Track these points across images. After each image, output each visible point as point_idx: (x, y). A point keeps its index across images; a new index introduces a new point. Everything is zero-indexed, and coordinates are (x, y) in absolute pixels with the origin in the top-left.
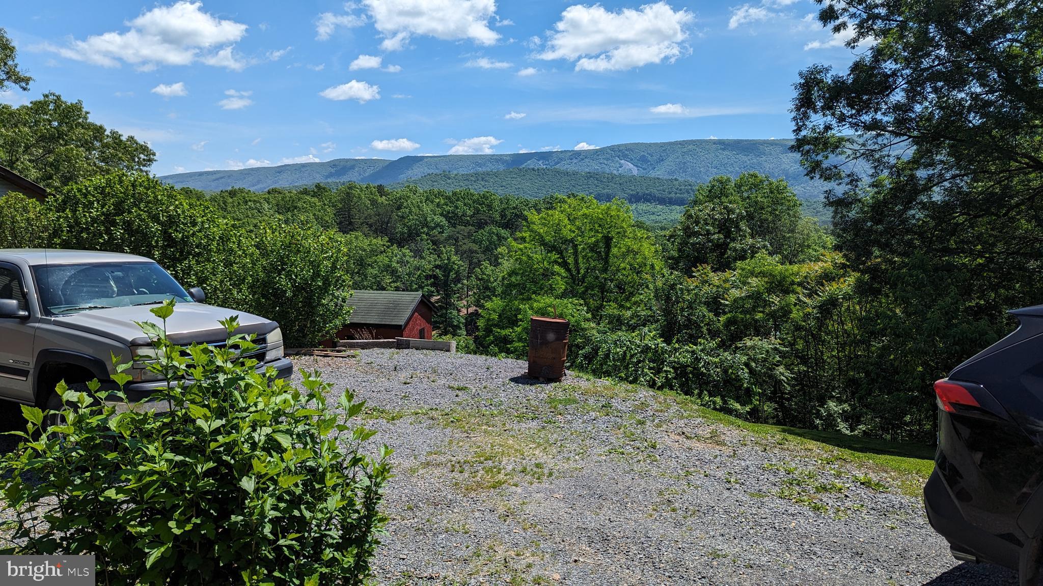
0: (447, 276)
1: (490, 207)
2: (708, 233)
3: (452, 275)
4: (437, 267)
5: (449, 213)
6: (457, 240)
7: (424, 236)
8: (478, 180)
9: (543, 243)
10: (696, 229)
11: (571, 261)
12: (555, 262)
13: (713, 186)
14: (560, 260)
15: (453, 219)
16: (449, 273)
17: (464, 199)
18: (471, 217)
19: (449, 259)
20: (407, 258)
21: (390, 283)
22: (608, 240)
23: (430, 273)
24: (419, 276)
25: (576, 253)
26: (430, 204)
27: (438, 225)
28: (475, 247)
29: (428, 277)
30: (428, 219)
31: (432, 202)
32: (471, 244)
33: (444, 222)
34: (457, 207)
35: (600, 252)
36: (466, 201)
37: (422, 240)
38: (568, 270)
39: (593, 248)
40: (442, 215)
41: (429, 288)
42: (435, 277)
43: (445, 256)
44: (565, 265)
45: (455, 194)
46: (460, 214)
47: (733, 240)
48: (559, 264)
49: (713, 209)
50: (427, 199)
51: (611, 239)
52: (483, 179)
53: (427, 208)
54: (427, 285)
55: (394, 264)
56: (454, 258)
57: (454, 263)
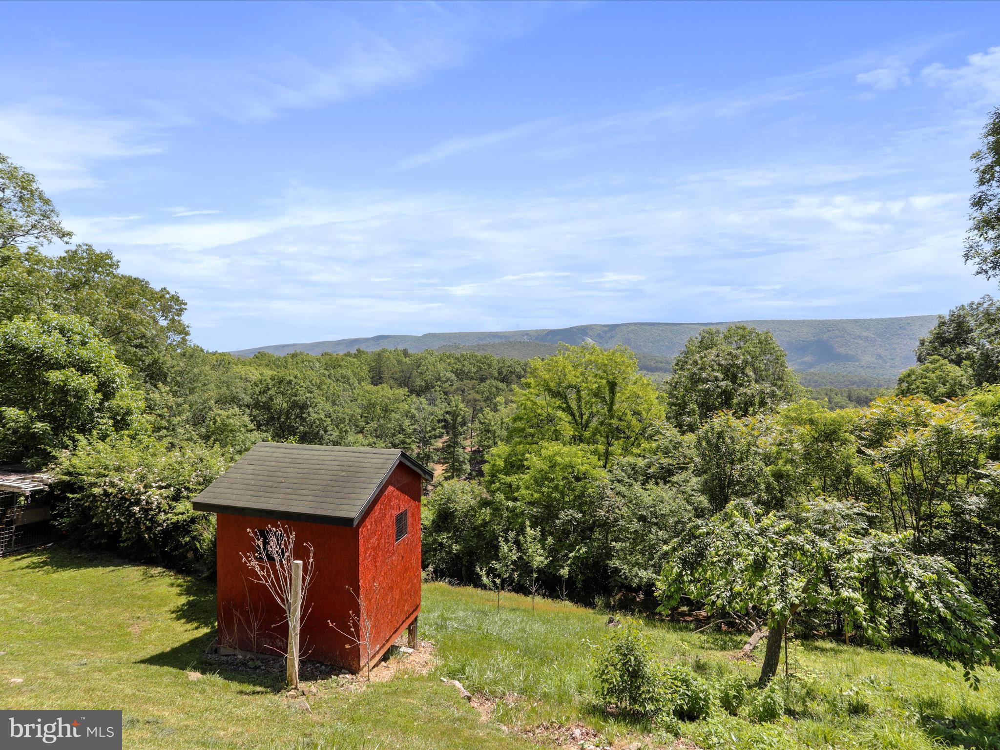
0: (455, 420)
1: (490, 366)
2: (716, 379)
3: (459, 420)
4: (448, 413)
5: (457, 370)
6: (463, 391)
7: (438, 388)
9: (549, 390)
10: (704, 375)
11: (573, 405)
12: (560, 407)
13: (703, 338)
14: (564, 405)
15: (461, 375)
16: (456, 418)
17: (470, 359)
18: (475, 373)
19: (456, 406)
20: (424, 405)
21: (408, 426)
22: (612, 386)
23: (442, 418)
24: (432, 420)
25: (579, 399)
26: (443, 363)
27: (448, 380)
28: (478, 397)
29: (440, 421)
30: (441, 375)
31: (445, 362)
32: (475, 394)
33: (453, 377)
34: (464, 366)
35: (604, 397)
36: (471, 361)
37: (435, 391)
38: (573, 415)
39: (597, 394)
40: (452, 371)
41: (440, 430)
42: (445, 420)
43: (453, 404)
44: (568, 410)
45: (462, 355)
46: (466, 371)
47: (741, 385)
48: (564, 410)
49: (718, 356)
50: (441, 360)
51: (616, 384)
52: (483, 349)
53: (440, 367)
54: (438, 428)
55: (413, 411)
56: (461, 405)
57: (460, 409)
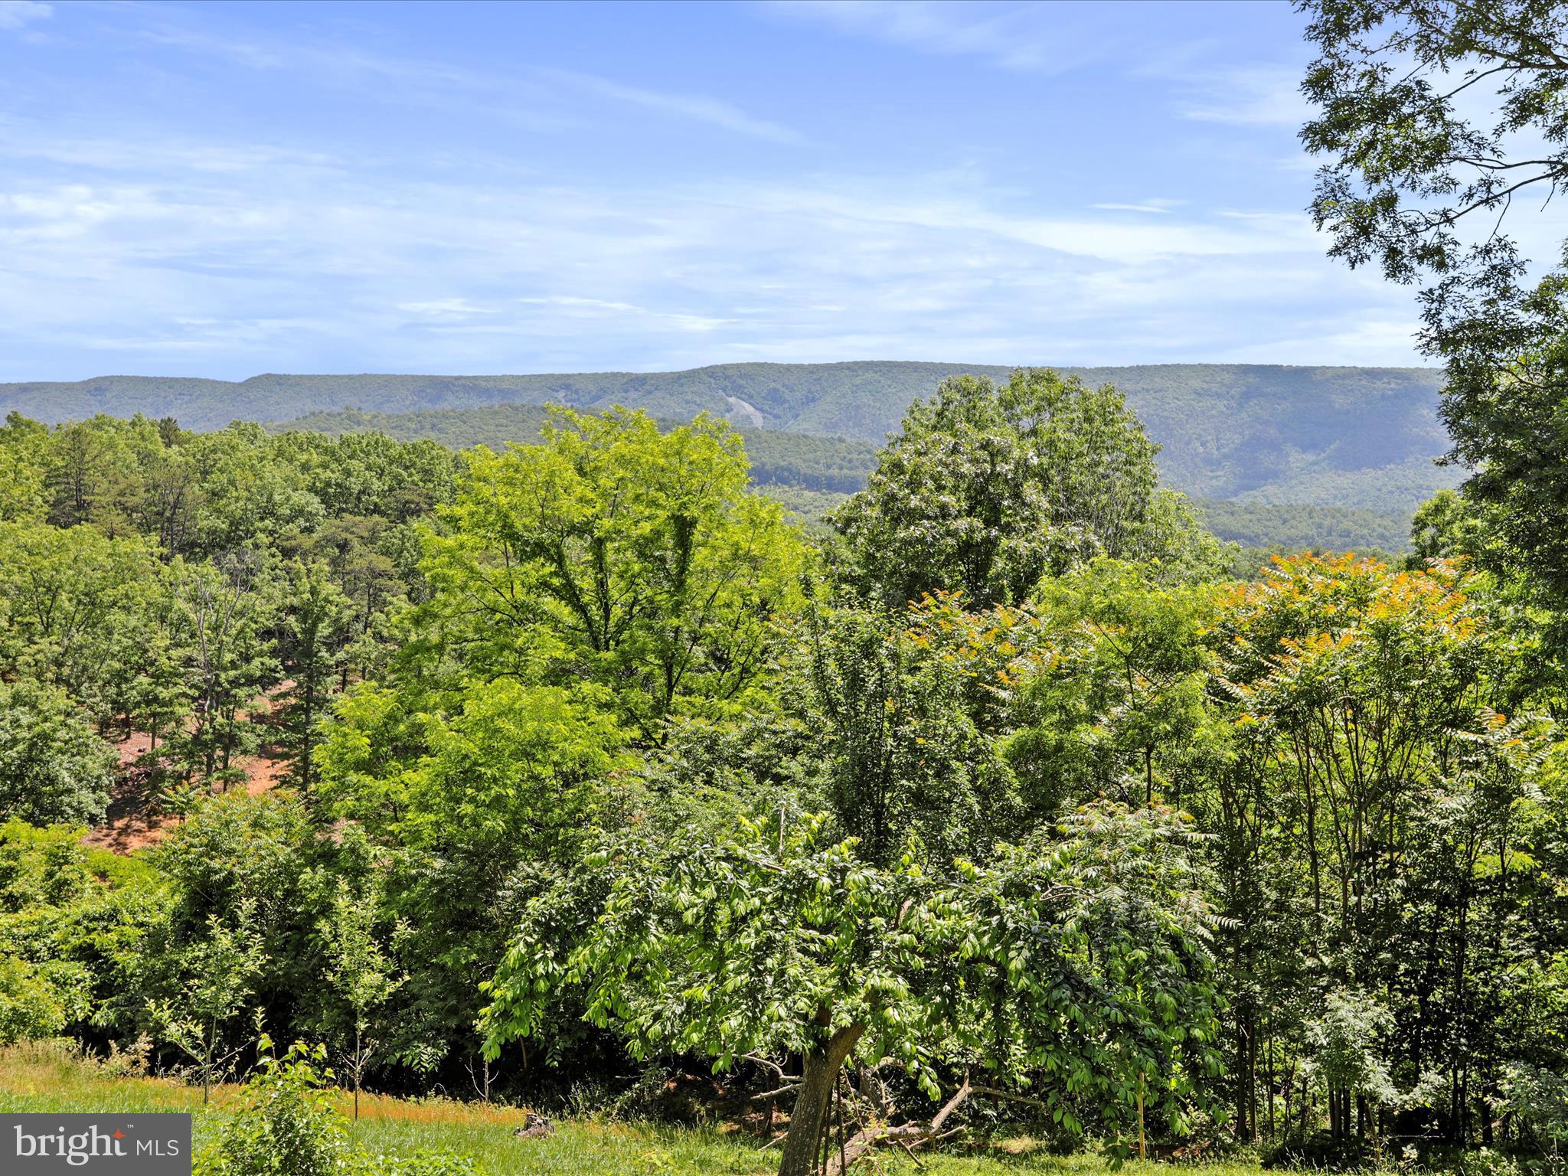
0: (311, 632)
1: (427, 474)
2: (944, 513)
3: (324, 630)
4: (293, 610)
5: (328, 484)
6: (344, 547)
7: (263, 538)
8: (422, 428)
9: (509, 534)
10: (914, 502)
11: (586, 583)
12: (545, 585)
13: (947, 403)
14: (556, 582)
15: (335, 498)
16: (315, 625)
17: (368, 454)
18: (382, 494)
19: (313, 591)
20: (213, 589)
21: (167, 650)
22: (683, 527)
23: (271, 624)
24: (241, 631)
25: (599, 563)
26: (285, 463)
27: (299, 512)
28: (385, 564)
29: (267, 634)
30: (277, 498)
31: (291, 461)
32: (373, 557)
33: (315, 504)
34: (348, 473)
35: (662, 560)
36: (372, 459)
37: (256, 546)
38: (581, 609)
39: (644, 548)
40: (312, 489)
41: (266, 660)
42: (280, 633)
43: (305, 584)
44: (570, 594)
45: (345, 443)
46: (356, 489)
47: (1008, 529)
48: (556, 592)
49: (955, 450)
50: (280, 453)
51: (693, 523)
52: (433, 427)
53: (274, 474)
54: (261, 654)
55: (180, 604)
56: (329, 589)
57: (326, 600)
